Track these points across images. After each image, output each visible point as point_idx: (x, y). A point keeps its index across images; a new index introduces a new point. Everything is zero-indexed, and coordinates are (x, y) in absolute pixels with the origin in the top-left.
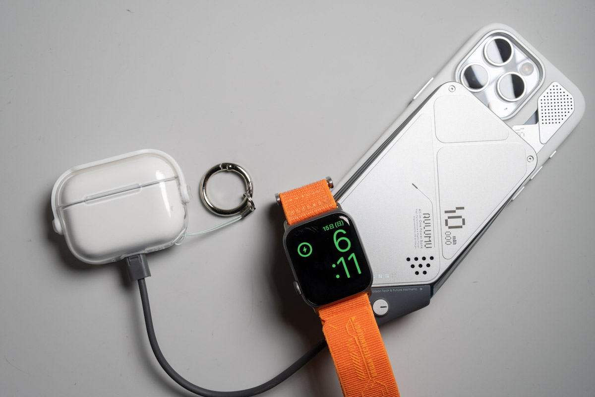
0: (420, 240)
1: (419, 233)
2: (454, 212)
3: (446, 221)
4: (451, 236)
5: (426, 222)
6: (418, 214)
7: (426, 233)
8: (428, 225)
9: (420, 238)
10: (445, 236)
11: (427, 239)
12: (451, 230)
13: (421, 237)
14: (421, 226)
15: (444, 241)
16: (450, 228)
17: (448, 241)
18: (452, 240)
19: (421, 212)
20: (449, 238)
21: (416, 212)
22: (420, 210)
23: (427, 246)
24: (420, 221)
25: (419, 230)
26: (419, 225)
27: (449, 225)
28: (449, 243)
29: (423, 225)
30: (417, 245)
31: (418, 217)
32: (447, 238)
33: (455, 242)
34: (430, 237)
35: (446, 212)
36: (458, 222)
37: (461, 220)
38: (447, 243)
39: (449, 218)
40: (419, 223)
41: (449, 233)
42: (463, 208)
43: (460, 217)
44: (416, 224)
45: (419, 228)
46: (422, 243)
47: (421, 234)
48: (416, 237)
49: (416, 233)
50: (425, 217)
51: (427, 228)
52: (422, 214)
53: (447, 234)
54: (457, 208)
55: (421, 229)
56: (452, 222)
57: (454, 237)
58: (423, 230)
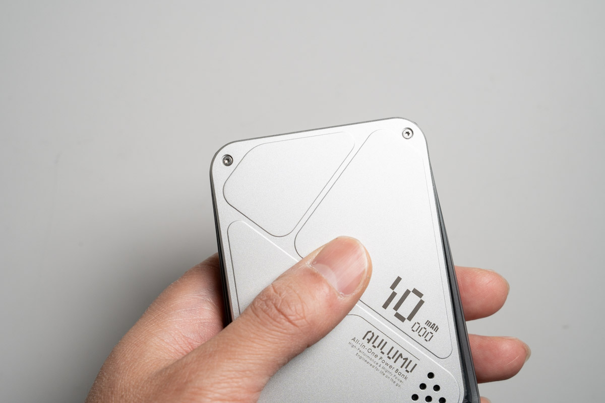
0: (393, 372)
1: (383, 365)
2: (394, 295)
3: (398, 316)
4: (423, 325)
5: (376, 344)
6: (358, 346)
7: (391, 355)
8: (383, 344)
9: (390, 370)
10: (416, 333)
11: (401, 361)
12: (414, 319)
13: (391, 367)
14: (376, 356)
15: (421, 340)
16: (410, 318)
17: (426, 334)
18: (429, 330)
19: (358, 342)
20: (423, 331)
21: (353, 346)
22: (354, 339)
23: (409, 369)
24: (369, 351)
25: (380, 362)
26: (373, 358)
27: (406, 316)
28: (430, 335)
29: (377, 351)
30: (397, 382)
31: (361, 349)
32: (421, 333)
33: (435, 328)
34: (401, 355)
35: (385, 306)
36: (413, 300)
37: (412, 295)
38: (428, 338)
39: (396, 308)
40: (369, 355)
41: (417, 326)
42: (399, 280)
43: (407, 292)
44: (368, 360)
45: (377, 360)
46: (400, 374)
47: (387, 364)
48: (387, 374)
49: (380, 369)
50: (369, 341)
51: (386, 350)
52: (361, 341)
53: (415, 329)
54: (393, 287)
55: (381, 358)
56: (405, 310)
57: (428, 323)
58: (385, 357)
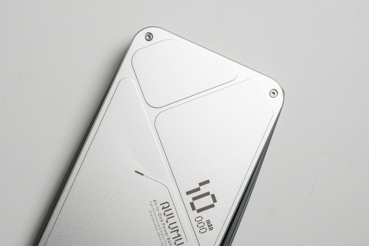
0: (166, 238)
1: (163, 229)
2: (198, 189)
3: (192, 204)
4: (204, 221)
5: (167, 213)
6: (154, 207)
7: (172, 226)
8: (171, 216)
9: (165, 236)
10: (196, 223)
11: (175, 234)
12: (201, 214)
13: (166, 234)
14: (162, 221)
15: (197, 230)
16: (199, 211)
17: (202, 228)
18: (206, 226)
19: (156, 204)
20: (202, 224)
21: (151, 205)
22: (154, 201)
23: (178, 243)
24: (160, 215)
25: (162, 226)
26: (159, 221)
27: (197, 208)
28: (204, 230)
29: (165, 218)
31: (155, 210)
32: (200, 225)
33: (211, 227)
34: (178, 231)
35: (188, 193)
36: (208, 201)
37: (210, 197)
38: (202, 231)
39: (194, 199)
40: (158, 217)
41: (200, 219)
42: (208, 182)
43: (208, 194)
44: (155, 220)
45: (161, 223)
46: (169, 242)
47: (165, 230)
48: (161, 236)
49: (159, 230)
50: (164, 208)
51: (171, 221)
52: (158, 205)
53: (197, 220)
54: (201, 184)
55: (164, 224)
56: (199, 204)
57: (208, 222)
58: (167, 225)
